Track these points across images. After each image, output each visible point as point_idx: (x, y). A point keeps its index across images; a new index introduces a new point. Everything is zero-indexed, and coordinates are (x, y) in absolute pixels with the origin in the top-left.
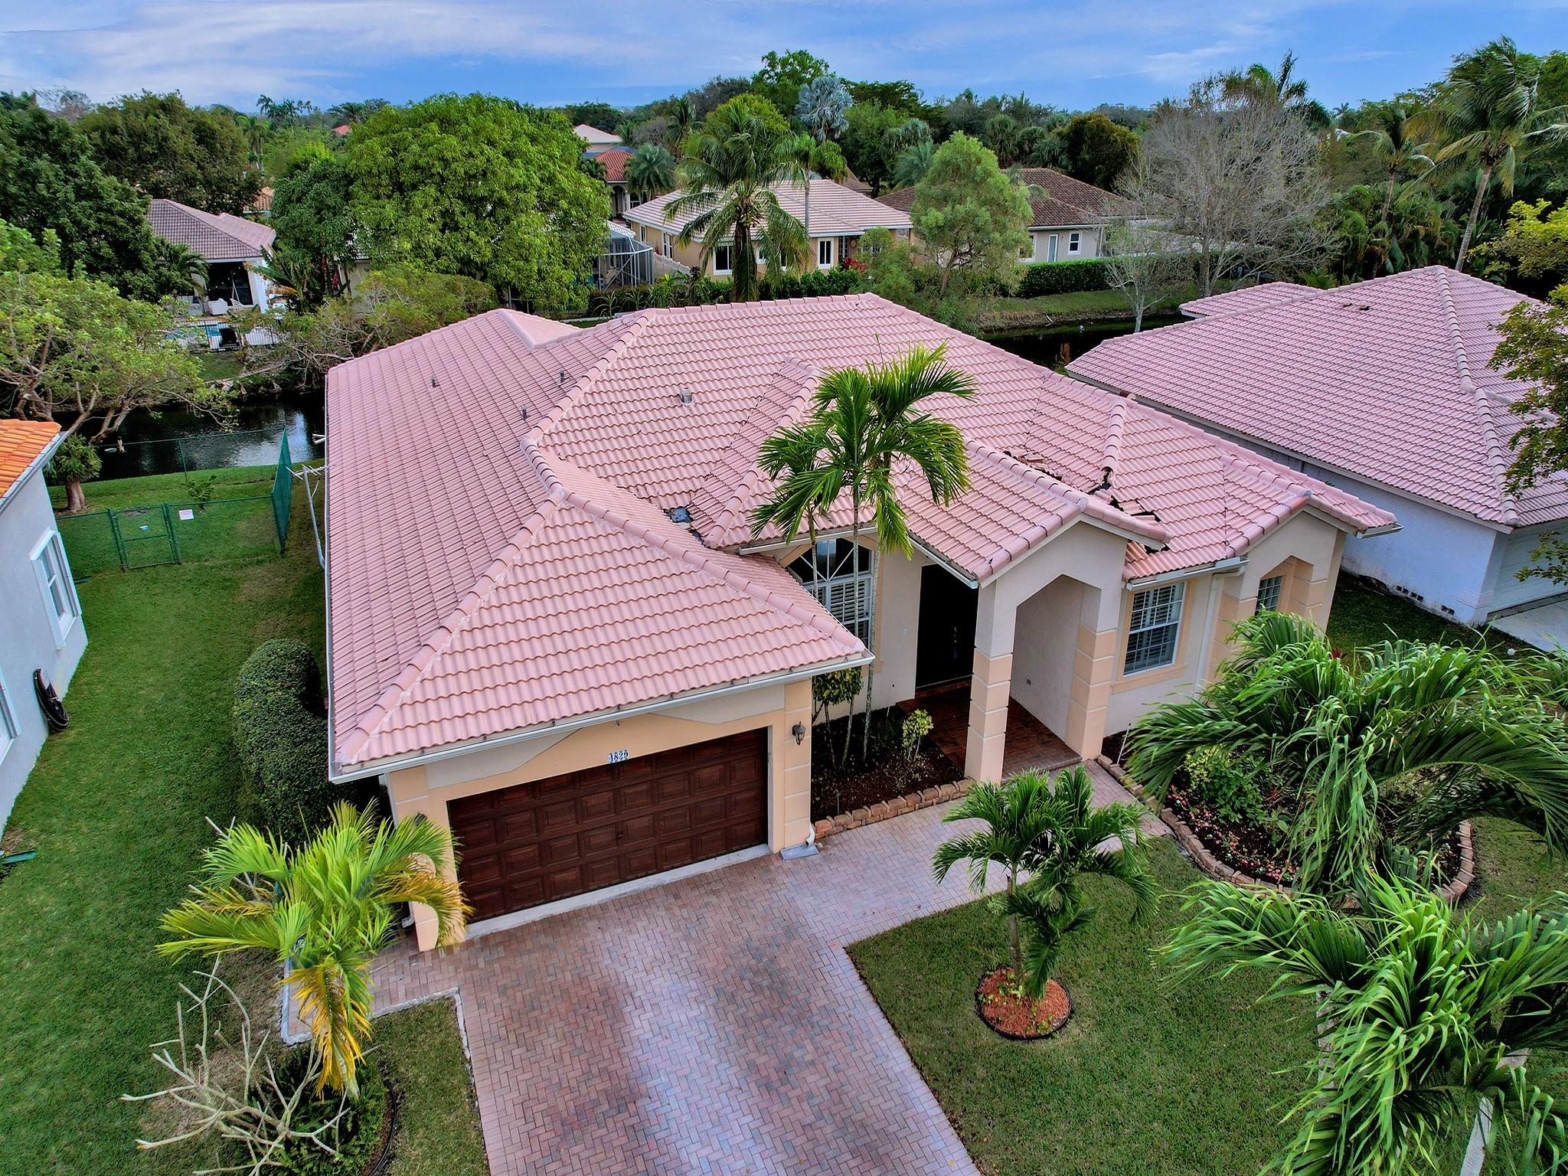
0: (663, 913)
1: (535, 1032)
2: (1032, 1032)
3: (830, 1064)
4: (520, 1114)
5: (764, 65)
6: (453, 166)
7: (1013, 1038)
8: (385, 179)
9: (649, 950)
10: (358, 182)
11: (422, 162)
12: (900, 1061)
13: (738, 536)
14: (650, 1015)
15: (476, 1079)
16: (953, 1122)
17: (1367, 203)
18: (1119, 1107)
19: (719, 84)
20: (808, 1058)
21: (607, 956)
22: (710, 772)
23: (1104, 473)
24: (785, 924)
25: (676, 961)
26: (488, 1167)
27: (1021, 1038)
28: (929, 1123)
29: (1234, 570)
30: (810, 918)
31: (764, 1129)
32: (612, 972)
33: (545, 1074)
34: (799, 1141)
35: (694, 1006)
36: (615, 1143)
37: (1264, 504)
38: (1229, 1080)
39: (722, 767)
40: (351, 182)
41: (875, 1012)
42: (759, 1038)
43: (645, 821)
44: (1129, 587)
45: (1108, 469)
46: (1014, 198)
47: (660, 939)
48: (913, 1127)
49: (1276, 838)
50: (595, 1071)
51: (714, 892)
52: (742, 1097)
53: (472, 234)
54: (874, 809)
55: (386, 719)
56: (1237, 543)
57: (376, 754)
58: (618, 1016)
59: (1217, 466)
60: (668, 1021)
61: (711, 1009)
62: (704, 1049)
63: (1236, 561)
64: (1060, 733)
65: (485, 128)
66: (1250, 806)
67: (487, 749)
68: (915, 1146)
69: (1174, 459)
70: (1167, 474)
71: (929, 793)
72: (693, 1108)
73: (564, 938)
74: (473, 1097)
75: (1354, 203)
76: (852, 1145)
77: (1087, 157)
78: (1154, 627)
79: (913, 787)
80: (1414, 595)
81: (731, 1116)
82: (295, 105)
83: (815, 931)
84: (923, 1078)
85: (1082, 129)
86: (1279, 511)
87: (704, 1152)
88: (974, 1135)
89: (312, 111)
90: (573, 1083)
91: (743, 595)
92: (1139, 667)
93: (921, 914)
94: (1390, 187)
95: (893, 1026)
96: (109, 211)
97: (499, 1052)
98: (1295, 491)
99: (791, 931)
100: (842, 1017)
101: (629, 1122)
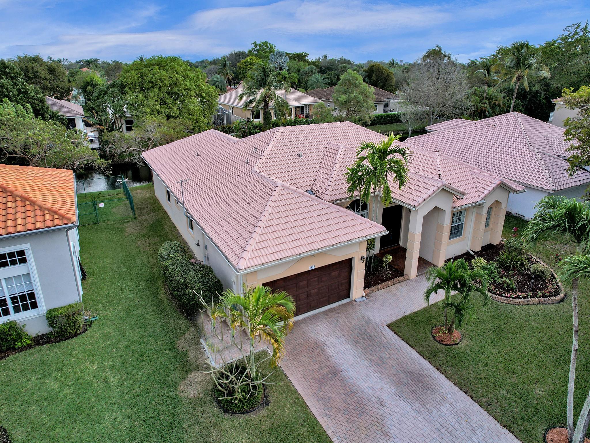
0: (325, 320)
1: (298, 357)
2: (453, 343)
3: (395, 357)
4: (304, 380)
5: (253, 46)
6: (165, 82)
7: (448, 345)
8: (137, 86)
9: (325, 331)
10: (127, 87)
11: (153, 80)
12: (416, 355)
13: (333, 198)
14: (333, 349)
15: (285, 372)
16: (438, 369)
17: (479, 93)
18: (486, 361)
19: (235, 53)
20: (387, 356)
21: (312, 334)
22: (335, 273)
23: (438, 176)
24: (365, 320)
25: (335, 333)
26: (300, 395)
27: (449, 345)
28: (431, 370)
29: (482, 204)
30: (372, 317)
31: (382, 377)
32: (316, 338)
33: (307, 368)
34: (394, 379)
35: (346, 345)
36: (338, 385)
37: (488, 184)
38: (514, 351)
39: (338, 271)
40: (125, 87)
41: (403, 342)
42: (370, 352)
43: (316, 290)
44: (454, 210)
45: (440, 175)
46: (369, 92)
47: (327, 328)
48: (426, 371)
49: (505, 285)
50: (322, 366)
51: (339, 313)
52: (372, 369)
53: (171, 106)
54: (380, 286)
55: (249, 255)
56: (483, 196)
57: (249, 265)
58: (323, 350)
59: (470, 173)
60: (340, 350)
61: (352, 345)
62: (355, 357)
63: (483, 201)
64: (430, 260)
65: (175, 67)
66: (495, 277)
67: (281, 263)
68: (429, 377)
69: (457, 171)
70: (456, 176)
71: (396, 280)
72: (358, 373)
73: (296, 330)
74: (287, 377)
75: (475, 93)
76: (411, 379)
77: (375, 78)
78: (457, 224)
79: (390, 279)
80: (521, 216)
81: (371, 374)
82: (62, 60)
83: (375, 321)
84: (425, 358)
85: (373, 69)
86: (494, 185)
87: (367, 385)
88: (446, 372)
89: (69, 63)
90: (317, 370)
91: (345, 214)
92: (453, 237)
93: (406, 314)
94: (486, 88)
95: (410, 345)
96: (32, 98)
97: (289, 363)
98: (498, 179)
99: (368, 322)
100: (393, 344)
101: (340, 379)
